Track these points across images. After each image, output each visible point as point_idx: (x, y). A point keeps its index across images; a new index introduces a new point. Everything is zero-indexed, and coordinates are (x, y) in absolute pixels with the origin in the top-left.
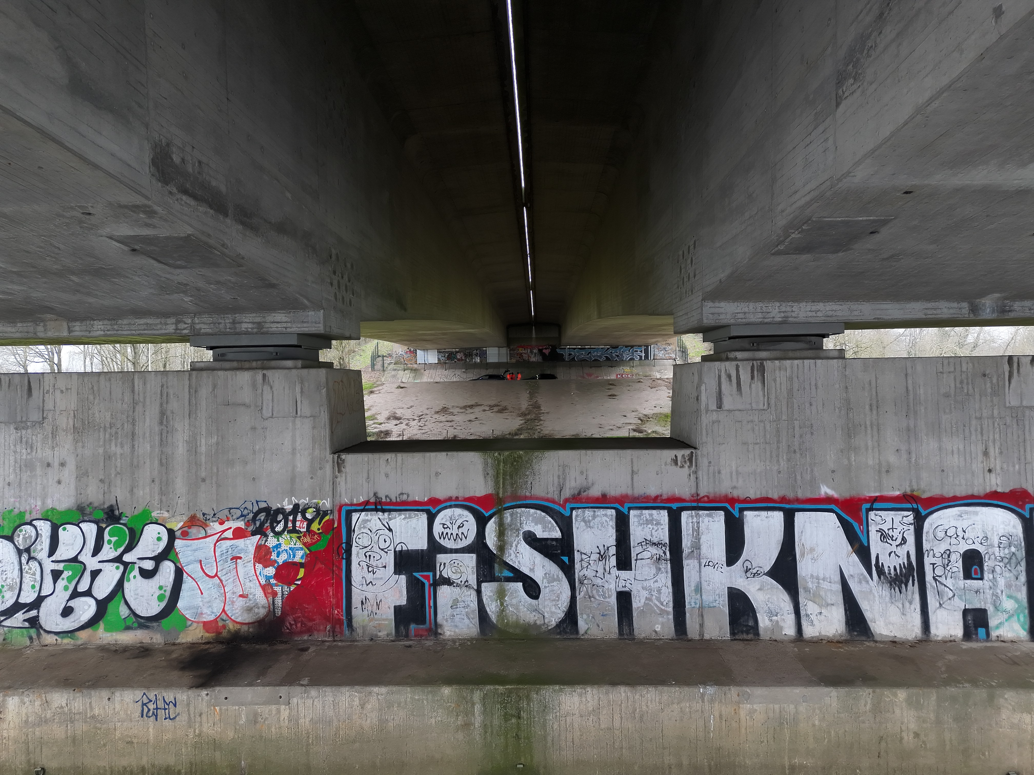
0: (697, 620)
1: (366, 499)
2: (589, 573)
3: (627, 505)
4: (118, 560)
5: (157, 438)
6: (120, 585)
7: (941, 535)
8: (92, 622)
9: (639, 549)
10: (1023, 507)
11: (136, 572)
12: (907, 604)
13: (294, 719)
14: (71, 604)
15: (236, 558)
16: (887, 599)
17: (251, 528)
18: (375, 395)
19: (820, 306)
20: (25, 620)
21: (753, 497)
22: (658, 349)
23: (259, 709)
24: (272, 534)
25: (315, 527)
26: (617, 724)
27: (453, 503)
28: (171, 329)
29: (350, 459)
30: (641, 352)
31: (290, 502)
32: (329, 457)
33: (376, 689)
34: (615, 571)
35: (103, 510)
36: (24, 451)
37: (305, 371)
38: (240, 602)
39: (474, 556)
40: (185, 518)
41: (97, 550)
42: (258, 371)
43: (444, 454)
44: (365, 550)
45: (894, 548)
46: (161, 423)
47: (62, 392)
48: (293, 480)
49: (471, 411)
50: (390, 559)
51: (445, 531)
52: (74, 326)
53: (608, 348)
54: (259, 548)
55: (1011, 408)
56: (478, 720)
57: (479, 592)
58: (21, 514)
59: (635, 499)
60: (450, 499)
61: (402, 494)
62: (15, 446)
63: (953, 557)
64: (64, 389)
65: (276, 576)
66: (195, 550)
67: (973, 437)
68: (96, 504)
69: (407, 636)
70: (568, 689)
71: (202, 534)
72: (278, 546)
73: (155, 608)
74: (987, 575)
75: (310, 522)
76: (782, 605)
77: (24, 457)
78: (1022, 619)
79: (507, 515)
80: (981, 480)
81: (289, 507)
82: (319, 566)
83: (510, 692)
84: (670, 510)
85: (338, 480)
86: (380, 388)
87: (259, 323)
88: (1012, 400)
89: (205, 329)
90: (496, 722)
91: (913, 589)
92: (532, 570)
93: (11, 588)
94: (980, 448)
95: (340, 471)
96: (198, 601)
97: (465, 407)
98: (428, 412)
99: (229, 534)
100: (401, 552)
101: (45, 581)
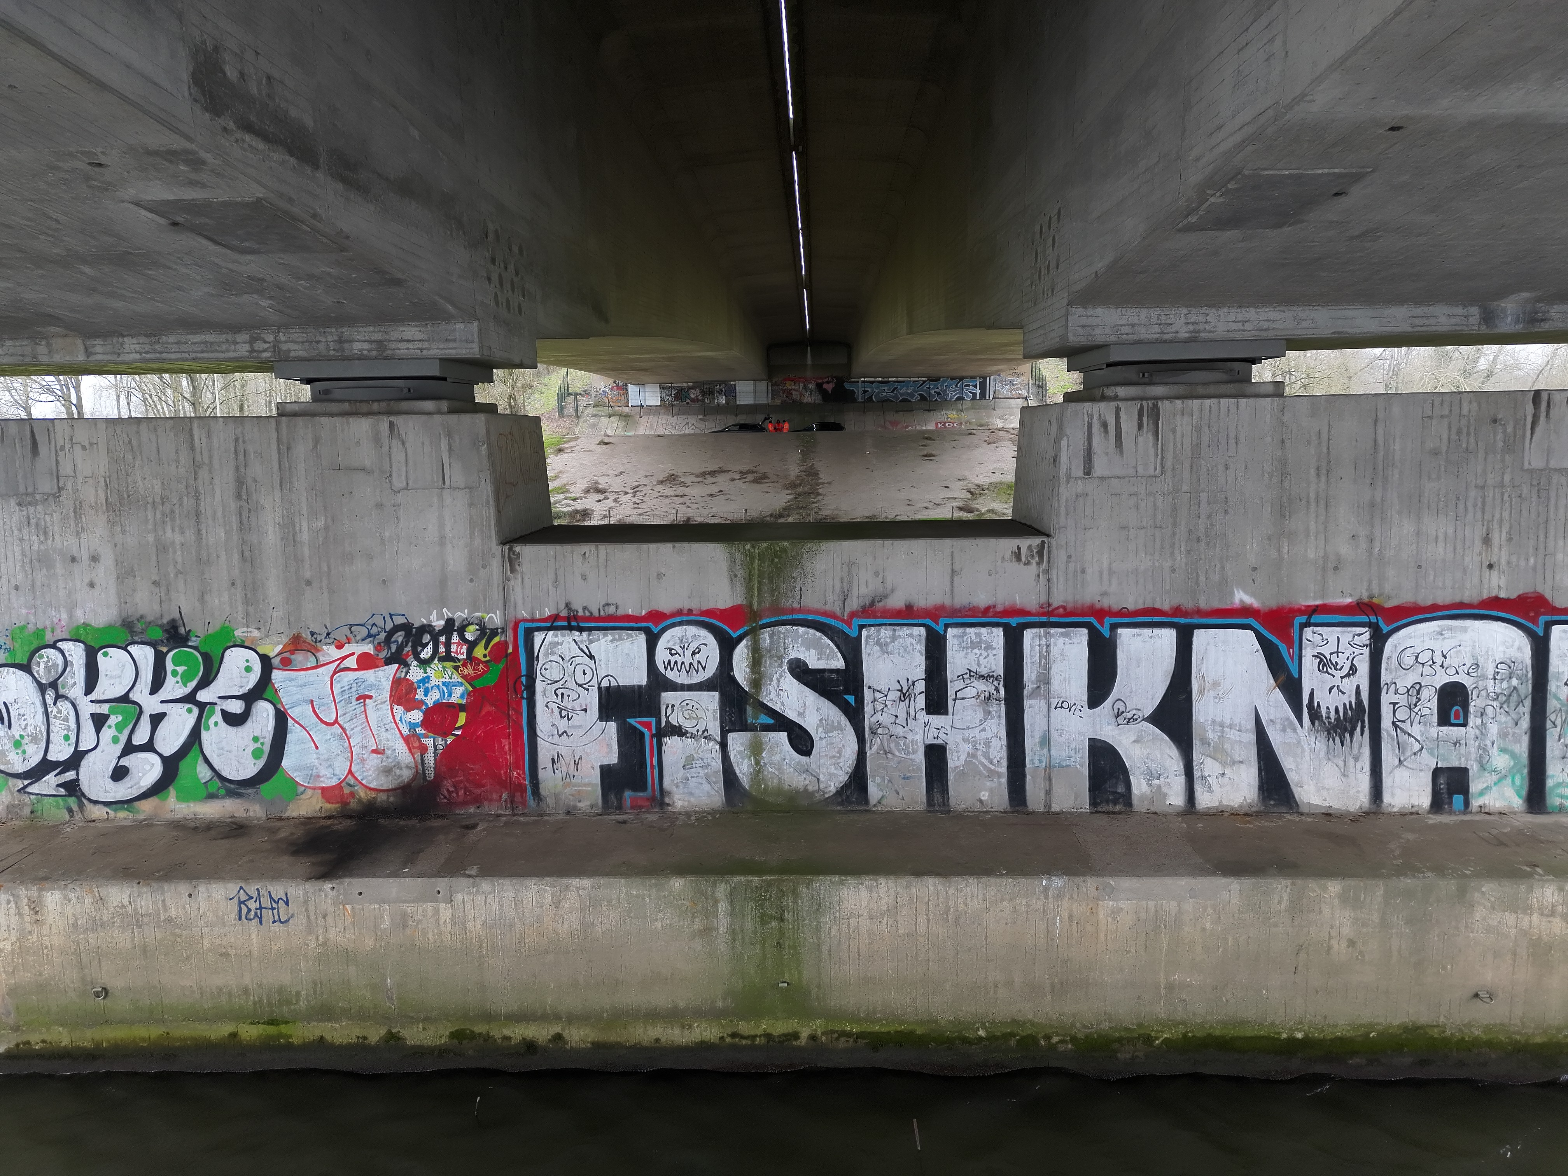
0: (1042, 785)
1: (555, 612)
2: (885, 719)
3: (943, 621)
4: (190, 699)
5: (234, 519)
6: (195, 736)
7: (1408, 661)
8: (158, 788)
9: (960, 684)
10: (1534, 621)
11: (218, 717)
12: (1351, 761)
13: (460, 922)
14: (124, 762)
15: (363, 698)
16: (1323, 754)
17: (383, 654)
18: (565, 455)
19: (1251, 313)
20: (59, 785)
21: (1131, 607)
22: (1001, 382)
23: (408, 908)
24: (415, 663)
25: (480, 652)
26: (922, 929)
27: (685, 618)
28: (243, 350)
29: (527, 552)
30: (975, 386)
31: (440, 616)
32: (497, 549)
33: (575, 882)
34: (923, 716)
35: (161, 626)
36: (34, 538)
37: (453, 418)
38: (374, 761)
39: (716, 694)
40: (285, 639)
41: (156, 686)
42: (381, 417)
43: (669, 545)
44: (555, 686)
45: (1337, 681)
46: (239, 497)
47: (84, 448)
48: (443, 583)
49: (713, 480)
50: (592, 700)
51: (673, 659)
52: (94, 346)
53: (924, 382)
54: (397, 683)
55: (1531, 471)
56: (723, 923)
57: (724, 745)
58: (39, 632)
59: (955, 612)
60: (679, 613)
61: (608, 605)
62: (20, 530)
63: (1425, 694)
64: (86, 444)
65: (425, 724)
66: (304, 686)
67: (1470, 516)
68: (150, 618)
69: (620, 807)
70: (851, 881)
71: (312, 662)
73: (249, 768)
74: (1471, 720)
75: (472, 645)
76: (1168, 763)
77: (35, 547)
78: (1518, 782)
79: (765, 636)
80: (1476, 580)
81: (439, 624)
82: (488, 708)
83: (769, 884)
84: (1007, 628)
85: (511, 583)
86: (573, 443)
87: (379, 342)
88: (1534, 458)
89: (297, 350)
90: (749, 926)
91: (1362, 741)
92: (801, 714)
93: (34, 739)
94: (1479, 532)
95: (513, 570)
96: (312, 758)
97: (703, 474)
98: (646, 481)
99: (352, 662)
100: (608, 688)
101: (83, 730)
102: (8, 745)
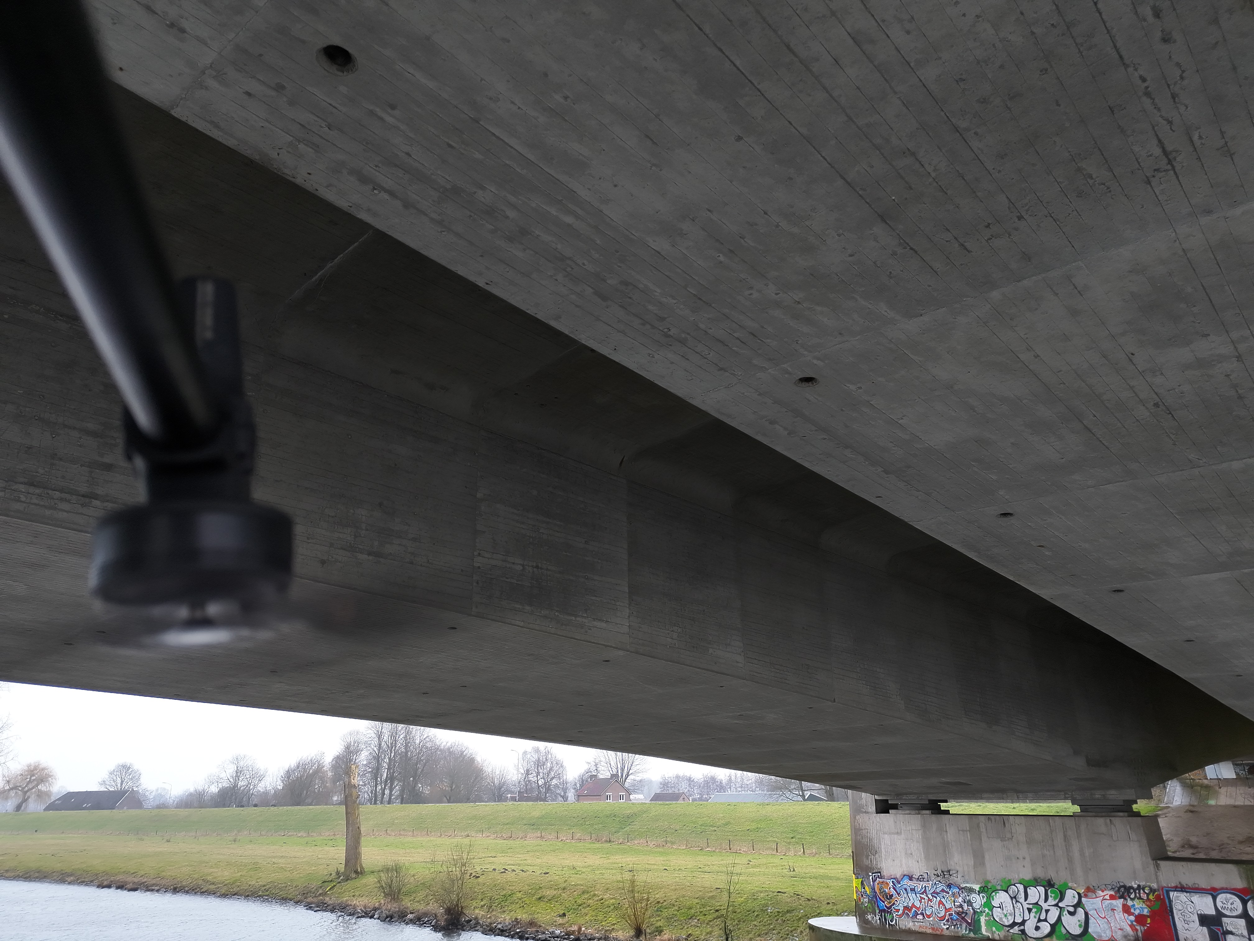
1: (1175, 885)
4: (1056, 905)
5: (1065, 848)
6: (1059, 919)
8: (1050, 935)
11: (1066, 912)
14: (1038, 924)
15: (1113, 910)
17: (1118, 895)
20: (1019, 931)
24: (1129, 899)
25: (1151, 897)
27: (1225, 891)
29: (1162, 864)
31: (1135, 884)
32: (1151, 862)
35: (1045, 881)
36: (1006, 851)
37: (1130, 818)
38: (1120, 932)
39: (1244, 920)
40: (1085, 888)
41: (1046, 900)
42: (1107, 818)
43: (1214, 864)
44: (1181, 912)
46: (1065, 841)
47: (1018, 825)
48: (1134, 872)
50: (1196, 918)
51: (1224, 906)
54: (1124, 906)
58: (1009, 880)
60: (1222, 889)
61: (1195, 884)
62: (1002, 848)
64: (1018, 822)
65: (1136, 921)
66: (1092, 904)
68: (1042, 878)
71: (1094, 896)
72: (1134, 905)
73: (1078, 931)
75: (1148, 895)
77: (1007, 854)
81: (1135, 886)
82: (1157, 918)
85: (1158, 874)
87: (1104, 795)
89: (1078, 797)
93: (1011, 915)
95: (1158, 870)
96: (1099, 930)
99: (1107, 897)
100: (1201, 915)
101: (1025, 913)
102: (1003, 916)
